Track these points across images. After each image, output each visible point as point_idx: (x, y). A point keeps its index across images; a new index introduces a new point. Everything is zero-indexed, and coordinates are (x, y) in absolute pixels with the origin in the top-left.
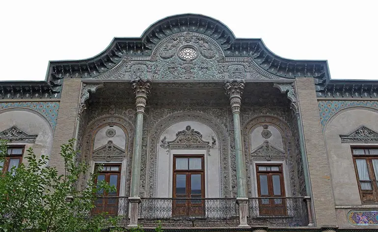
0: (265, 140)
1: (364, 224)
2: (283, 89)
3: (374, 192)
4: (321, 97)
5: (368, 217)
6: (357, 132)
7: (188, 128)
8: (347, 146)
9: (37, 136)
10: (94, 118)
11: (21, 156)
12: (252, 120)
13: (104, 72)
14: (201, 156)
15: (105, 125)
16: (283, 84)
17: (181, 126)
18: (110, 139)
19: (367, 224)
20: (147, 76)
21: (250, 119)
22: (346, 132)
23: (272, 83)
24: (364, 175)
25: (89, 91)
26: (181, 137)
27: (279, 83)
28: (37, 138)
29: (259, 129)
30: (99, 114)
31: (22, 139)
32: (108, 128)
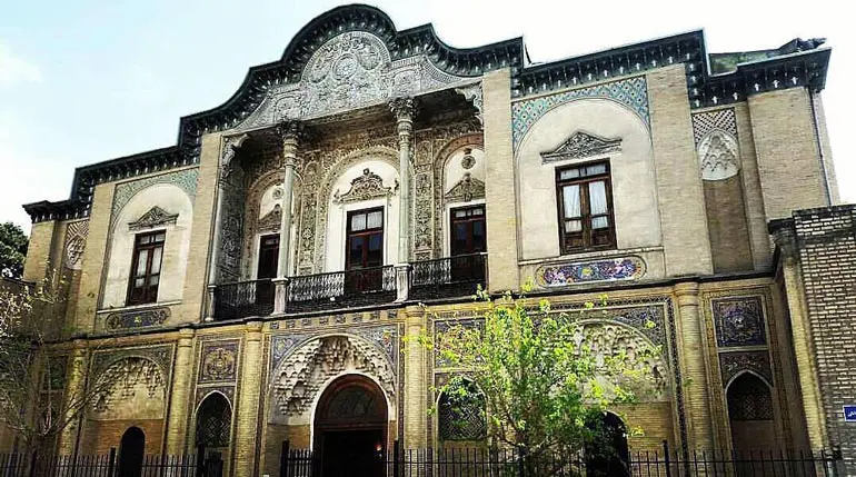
0: (465, 171)
1: (559, 284)
2: (468, 94)
3: (584, 234)
4: (518, 96)
5: (566, 274)
6: (568, 142)
7: (367, 172)
8: (550, 168)
9: (177, 216)
10: (257, 177)
11: (163, 242)
12: (448, 145)
13: (246, 117)
14: (381, 209)
15: (271, 184)
16: (467, 87)
17: (356, 171)
18: (277, 202)
19: (564, 284)
20: (294, 114)
21: (445, 144)
22: (551, 146)
23: (452, 91)
24: (573, 208)
25: (234, 148)
26: (358, 185)
27: (462, 88)
28: (178, 218)
29: (459, 156)
30: (263, 172)
31: (162, 223)
32: (275, 187)
